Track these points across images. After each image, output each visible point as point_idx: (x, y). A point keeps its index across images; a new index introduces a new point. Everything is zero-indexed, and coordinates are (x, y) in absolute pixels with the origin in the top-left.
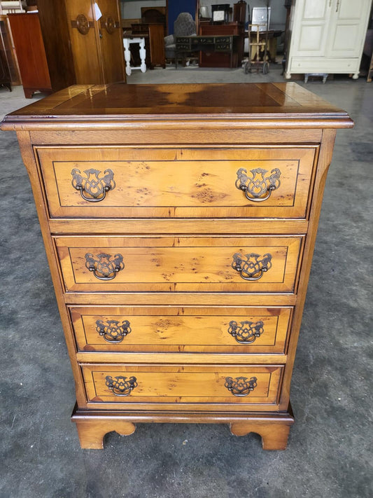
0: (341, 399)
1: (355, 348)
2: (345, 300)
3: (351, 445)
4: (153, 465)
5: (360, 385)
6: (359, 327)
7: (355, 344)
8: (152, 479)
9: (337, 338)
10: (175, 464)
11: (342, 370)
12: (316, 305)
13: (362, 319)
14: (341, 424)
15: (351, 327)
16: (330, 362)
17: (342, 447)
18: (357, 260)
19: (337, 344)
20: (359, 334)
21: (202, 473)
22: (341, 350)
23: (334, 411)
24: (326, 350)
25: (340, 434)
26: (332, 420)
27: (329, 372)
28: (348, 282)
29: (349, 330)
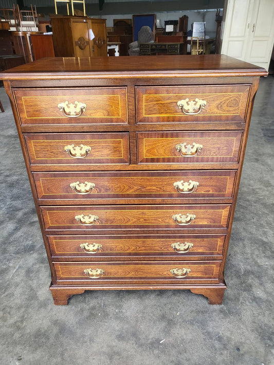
0: (259, 293)
1: (267, 265)
2: (261, 238)
3: (265, 316)
4: (164, 324)
5: (269, 285)
6: (269, 253)
7: (267, 263)
8: (164, 331)
9: (256, 259)
10: (175, 324)
11: (259, 277)
12: (244, 240)
13: (270, 248)
14: (259, 306)
15: (264, 253)
16: (253, 273)
17: (260, 317)
18: (267, 212)
19: (256, 263)
20: (268, 257)
21: (189, 329)
22: (259, 266)
23: (255, 299)
24: (251, 266)
25: (259, 311)
26: (254, 303)
27: (252, 278)
28: (262, 226)
29: (263, 255)
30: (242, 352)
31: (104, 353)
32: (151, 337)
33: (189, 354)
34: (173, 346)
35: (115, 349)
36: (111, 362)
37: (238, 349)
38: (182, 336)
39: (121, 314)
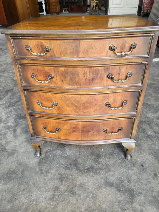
0: (150, 133)
1: (152, 117)
3: (156, 145)
4: (94, 157)
5: (155, 128)
6: (152, 110)
7: (152, 116)
8: (95, 161)
9: (146, 114)
10: (101, 156)
11: (149, 124)
13: (153, 107)
14: (151, 140)
16: (145, 122)
17: (153, 146)
19: (146, 116)
21: (110, 158)
22: (148, 118)
23: (148, 136)
24: (143, 118)
25: (152, 143)
26: (148, 139)
27: (145, 125)
29: (149, 111)
30: (145, 167)
31: (57, 178)
32: (86, 165)
33: (112, 172)
34: (102, 169)
35: (64, 176)
36: (62, 183)
37: (142, 166)
38: (107, 163)
39: (65, 154)
